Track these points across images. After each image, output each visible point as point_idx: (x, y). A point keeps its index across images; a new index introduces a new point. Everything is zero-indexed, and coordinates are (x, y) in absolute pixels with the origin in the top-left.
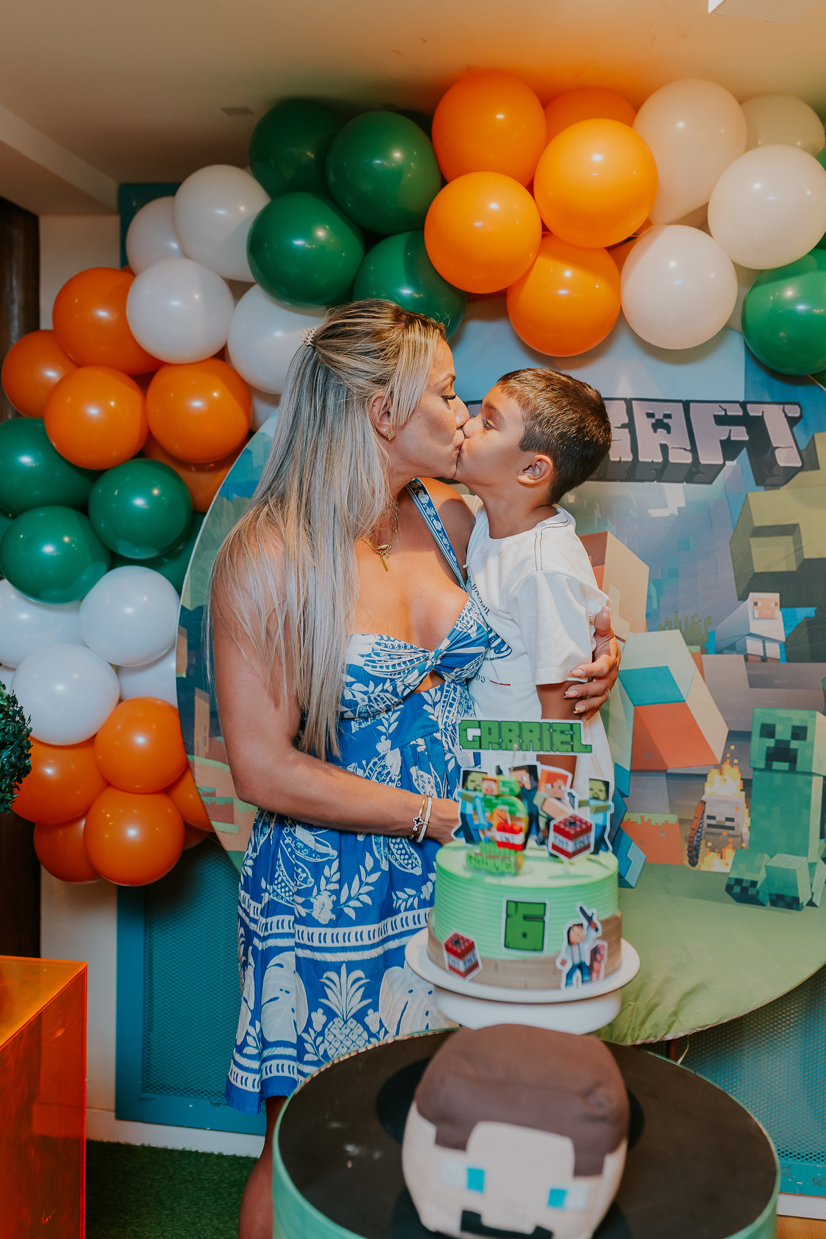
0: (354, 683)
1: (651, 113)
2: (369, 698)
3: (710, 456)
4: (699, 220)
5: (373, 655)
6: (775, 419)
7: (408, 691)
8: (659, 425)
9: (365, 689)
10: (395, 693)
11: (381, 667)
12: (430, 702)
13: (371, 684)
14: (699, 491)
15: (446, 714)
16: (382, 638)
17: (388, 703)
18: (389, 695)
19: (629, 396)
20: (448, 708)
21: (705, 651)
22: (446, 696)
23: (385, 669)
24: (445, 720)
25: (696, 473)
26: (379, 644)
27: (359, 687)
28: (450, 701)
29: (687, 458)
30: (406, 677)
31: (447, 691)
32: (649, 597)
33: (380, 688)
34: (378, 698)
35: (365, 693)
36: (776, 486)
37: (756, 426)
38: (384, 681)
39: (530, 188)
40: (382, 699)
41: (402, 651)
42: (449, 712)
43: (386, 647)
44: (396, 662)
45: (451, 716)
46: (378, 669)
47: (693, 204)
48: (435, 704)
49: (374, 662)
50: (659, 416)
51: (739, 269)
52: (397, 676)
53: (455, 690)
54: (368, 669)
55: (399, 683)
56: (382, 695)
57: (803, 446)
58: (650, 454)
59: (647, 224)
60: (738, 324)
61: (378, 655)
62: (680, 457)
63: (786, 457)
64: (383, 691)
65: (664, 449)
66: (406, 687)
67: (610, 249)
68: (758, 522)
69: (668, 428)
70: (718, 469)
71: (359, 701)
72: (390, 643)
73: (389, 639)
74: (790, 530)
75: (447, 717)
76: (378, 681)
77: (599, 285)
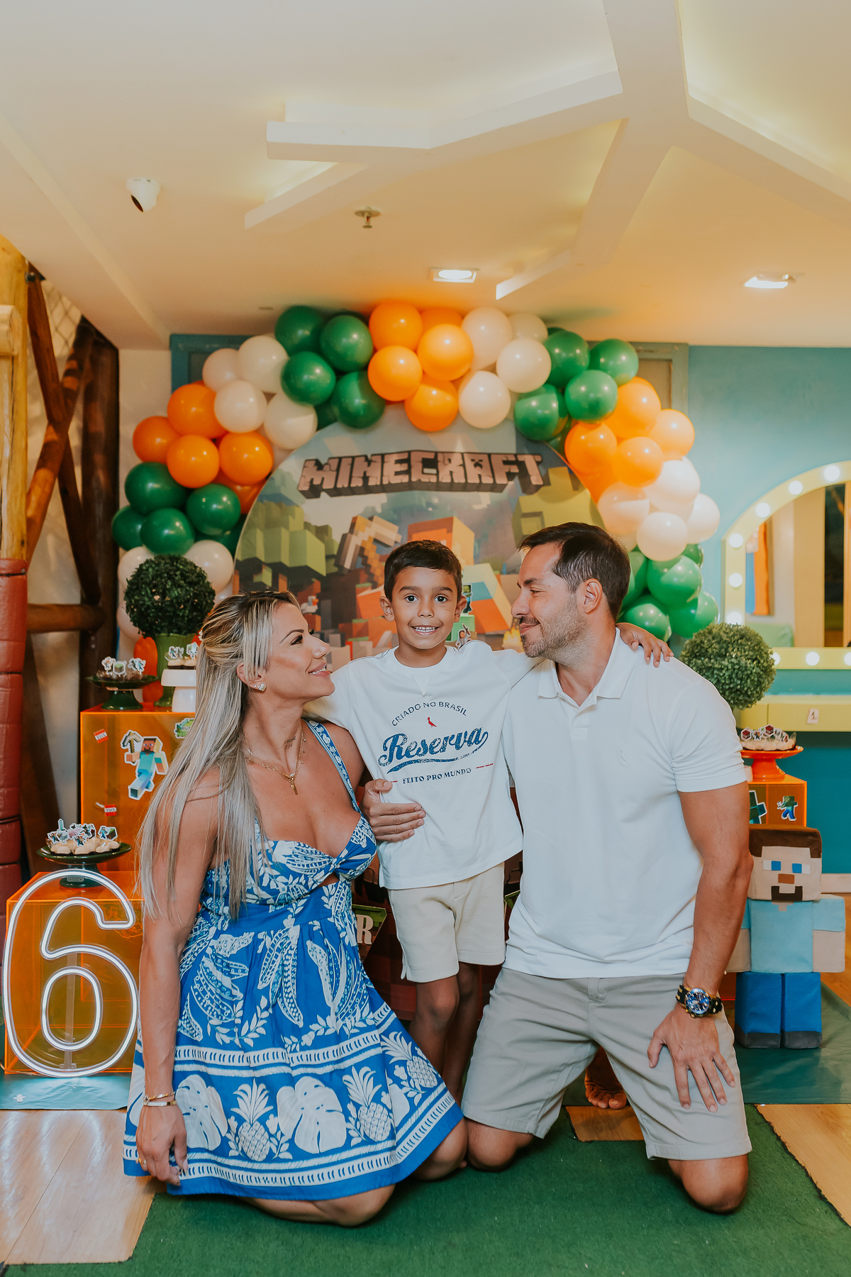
0: (279, 875)
1: (469, 320)
2: (288, 888)
3: (501, 480)
4: (493, 369)
5: (293, 856)
6: (530, 461)
7: (315, 886)
8: (477, 465)
9: (286, 880)
10: (306, 886)
11: (299, 865)
12: (327, 895)
13: (291, 877)
14: (496, 495)
15: (338, 905)
16: (300, 845)
17: (300, 893)
18: (302, 887)
19: (462, 451)
20: (339, 901)
21: (501, 573)
22: (339, 892)
23: (301, 867)
24: (337, 909)
25: (495, 488)
26: (298, 849)
27: (282, 879)
28: (341, 896)
29: (490, 481)
30: (315, 875)
31: (340, 888)
32: (475, 548)
33: (297, 880)
34: (295, 889)
35: (286, 884)
36: (531, 493)
37: (521, 465)
38: (300, 875)
39: (415, 351)
40: (297, 889)
41: (313, 856)
42: (340, 903)
43: (302, 851)
44: (310, 862)
45: (341, 906)
46: (297, 866)
47: (489, 362)
48: (330, 896)
49: (294, 861)
50: (477, 461)
51: (512, 393)
52: (309, 873)
53: (345, 888)
54: (289, 866)
55: (310, 879)
56: (297, 886)
57: (543, 475)
58: (473, 479)
59: (469, 370)
60: (512, 418)
61: (297, 856)
62: (487, 480)
63: (535, 479)
64: (298, 883)
65: (480, 476)
66: (315, 882)
67: (453, 382)
68: (525, 510)
69: (481, 466)
70: (505, 486)
71: (281, 890)
72: (305, 848)
73: (304, 846)
74: (539, 514)
75: (339, 907)
76: (296, 875)
77: (448, 398)
